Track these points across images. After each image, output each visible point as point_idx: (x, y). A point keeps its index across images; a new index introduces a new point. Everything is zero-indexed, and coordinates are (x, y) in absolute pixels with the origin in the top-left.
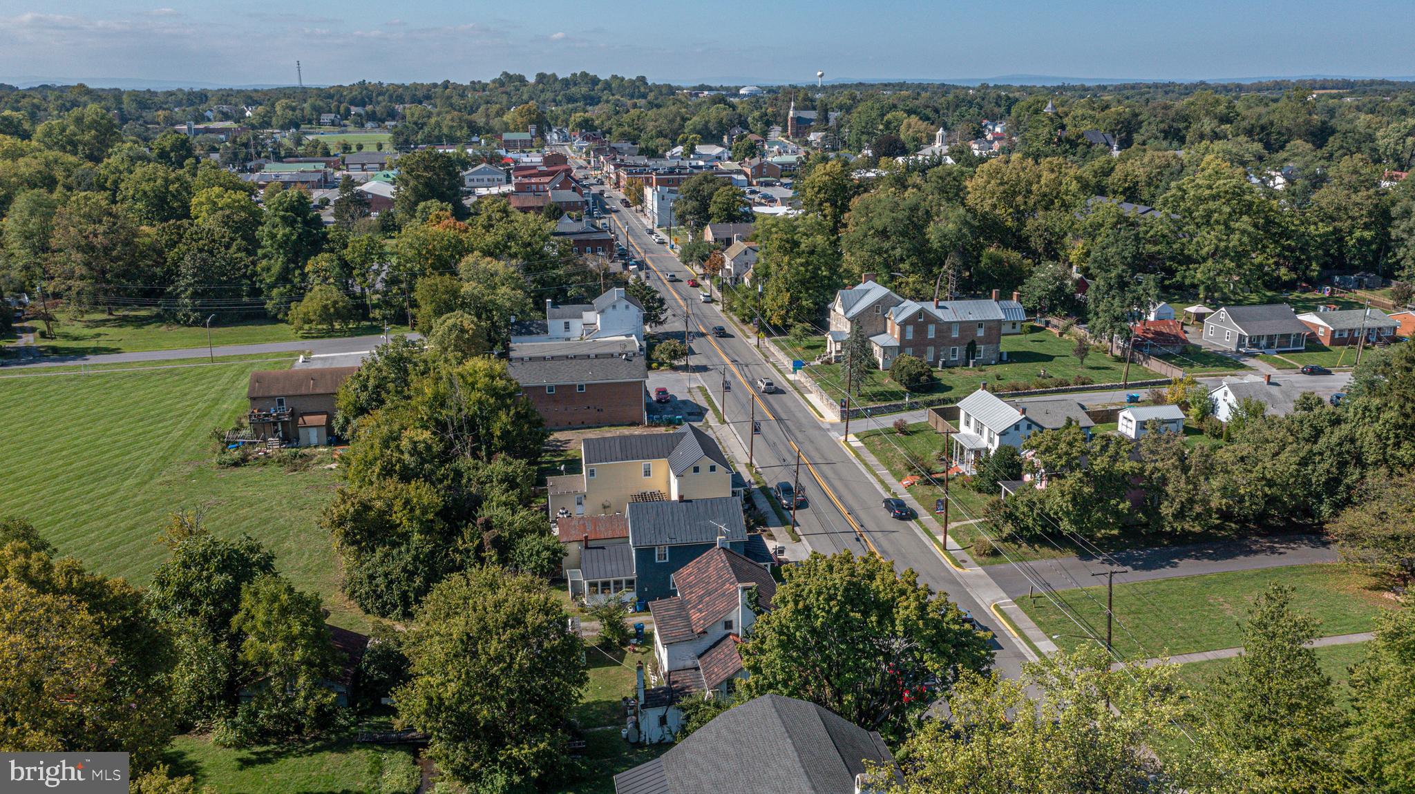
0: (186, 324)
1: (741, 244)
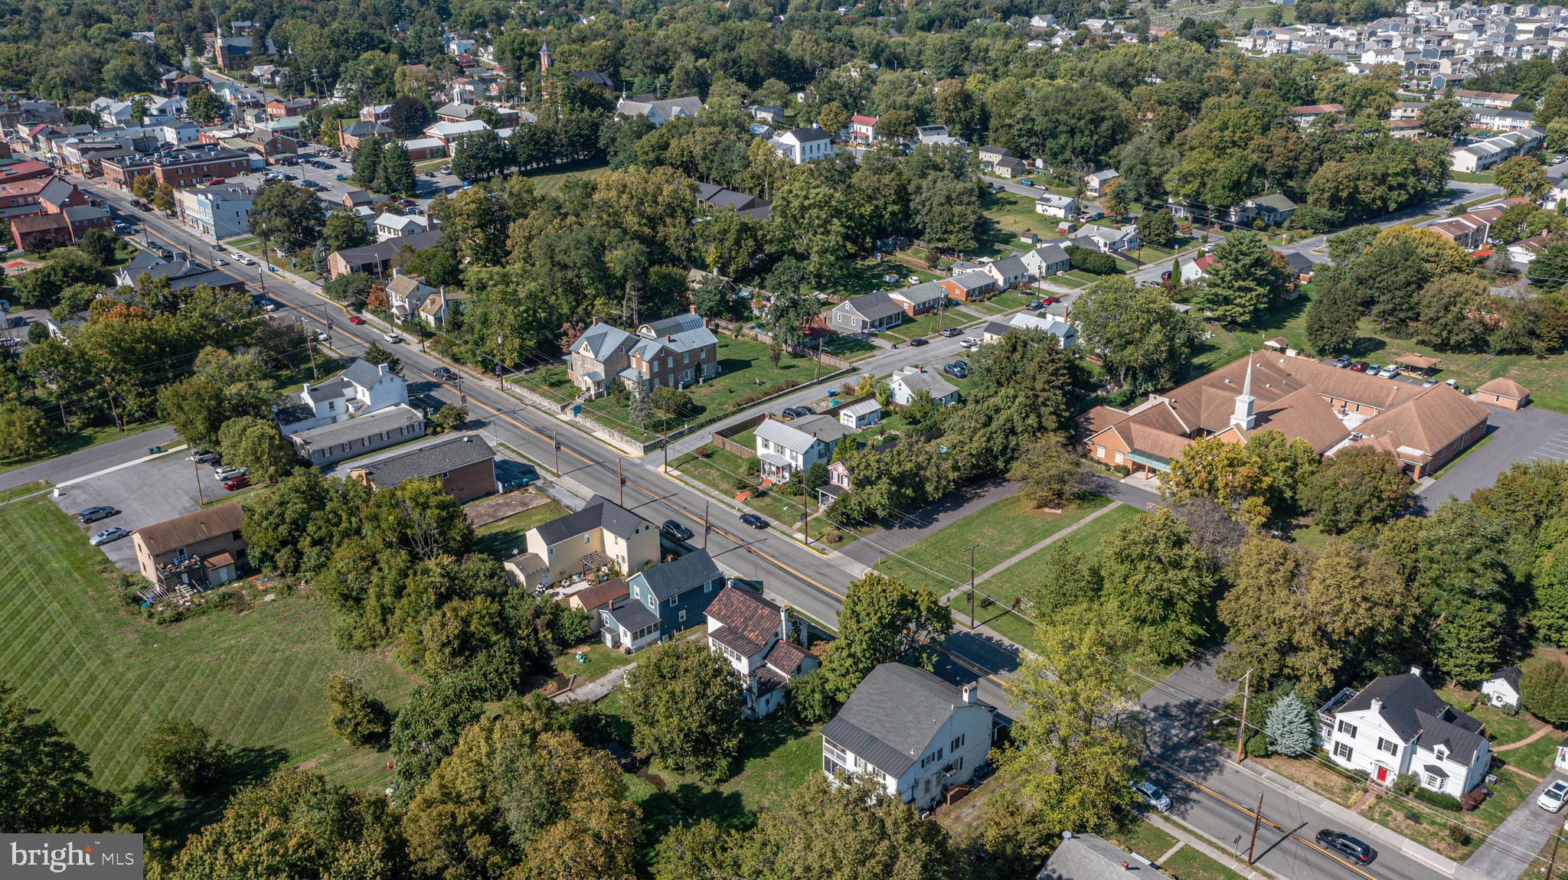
1: (405, 278)
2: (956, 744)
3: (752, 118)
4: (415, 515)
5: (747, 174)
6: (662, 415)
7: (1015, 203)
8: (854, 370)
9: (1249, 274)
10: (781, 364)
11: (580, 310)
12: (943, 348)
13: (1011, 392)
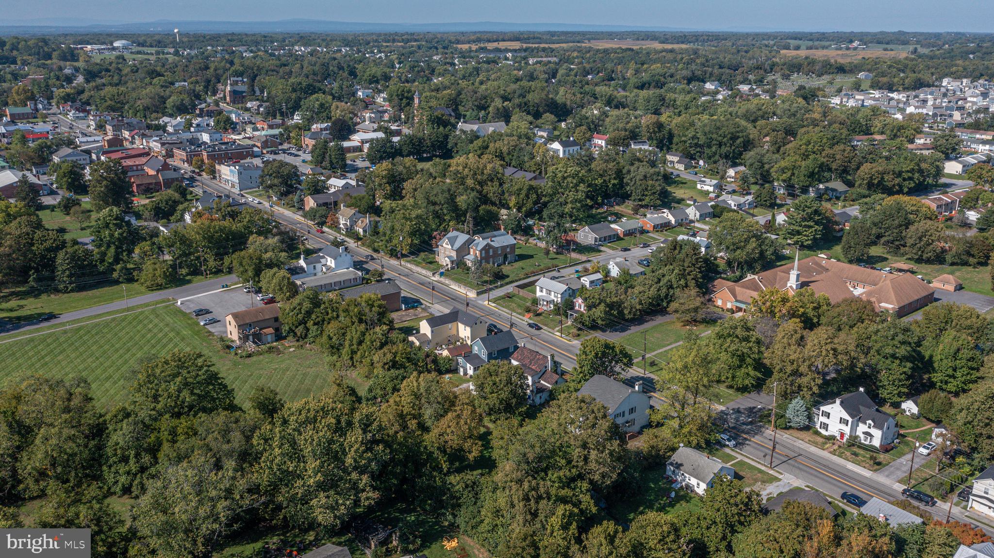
0: (66, 292)
1: (348, 209)
2: (632, 411)
3: (535, 135)
4: (367, 310)
5: (532, 163)
6: (486, 278)
7: (685, 183)
8: (589, 261)
9: (811, 219)
10: (550, 256)
11: (441, 227)
12: (638, 253)
13: (672, 267)
